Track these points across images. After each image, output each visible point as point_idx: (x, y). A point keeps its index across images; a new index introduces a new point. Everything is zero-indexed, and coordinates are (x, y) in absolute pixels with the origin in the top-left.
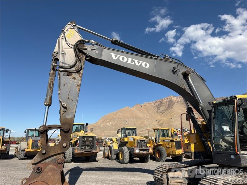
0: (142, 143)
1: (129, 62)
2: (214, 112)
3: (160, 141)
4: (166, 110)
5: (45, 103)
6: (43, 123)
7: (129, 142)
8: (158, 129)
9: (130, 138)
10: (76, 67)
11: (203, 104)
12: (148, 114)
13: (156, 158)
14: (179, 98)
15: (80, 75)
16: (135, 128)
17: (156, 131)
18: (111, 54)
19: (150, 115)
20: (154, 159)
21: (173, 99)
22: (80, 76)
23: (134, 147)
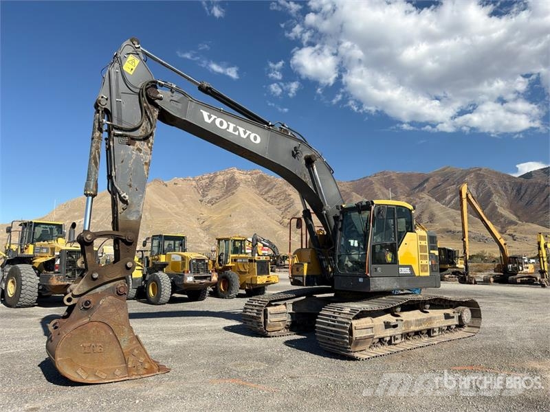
0: (199, 265)
1: (231, 130)
2: (342, 221)
3: (229, 260)
4: (220, 197)
5: (85, 191)
6: (85, 227)
7: (170, 264)
8: (226, 240)
9: (173, 256)
10: (143, 130)
11: (329, 207)
12: (180, 204)
13: (220, 292)
14: (250, 174)
15: (150, 145)
16: (184, 237)
17: (222, 243)
18: (202, 113)
19: (185, 206)
20: (215, 294)
21: (237, 175)
22: (149, 147)
23: (184, 272)
